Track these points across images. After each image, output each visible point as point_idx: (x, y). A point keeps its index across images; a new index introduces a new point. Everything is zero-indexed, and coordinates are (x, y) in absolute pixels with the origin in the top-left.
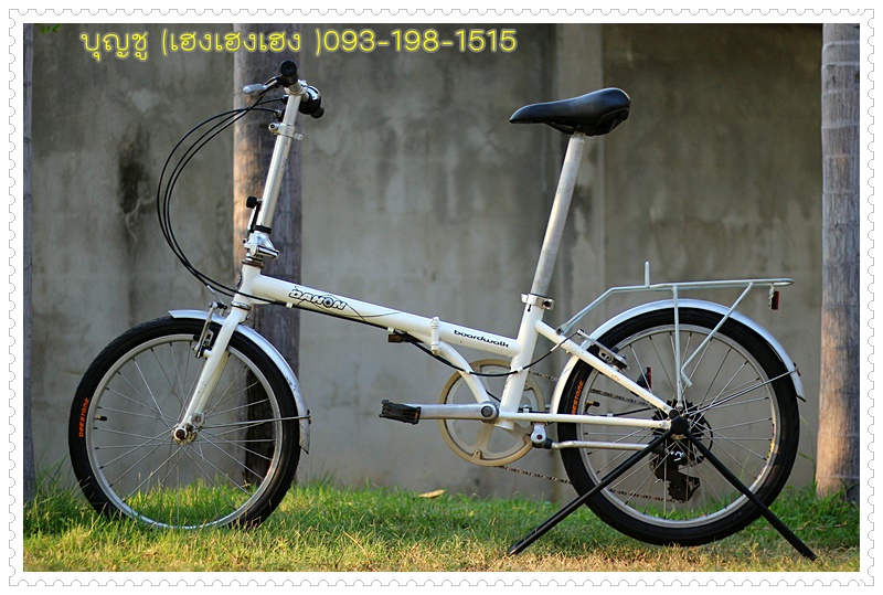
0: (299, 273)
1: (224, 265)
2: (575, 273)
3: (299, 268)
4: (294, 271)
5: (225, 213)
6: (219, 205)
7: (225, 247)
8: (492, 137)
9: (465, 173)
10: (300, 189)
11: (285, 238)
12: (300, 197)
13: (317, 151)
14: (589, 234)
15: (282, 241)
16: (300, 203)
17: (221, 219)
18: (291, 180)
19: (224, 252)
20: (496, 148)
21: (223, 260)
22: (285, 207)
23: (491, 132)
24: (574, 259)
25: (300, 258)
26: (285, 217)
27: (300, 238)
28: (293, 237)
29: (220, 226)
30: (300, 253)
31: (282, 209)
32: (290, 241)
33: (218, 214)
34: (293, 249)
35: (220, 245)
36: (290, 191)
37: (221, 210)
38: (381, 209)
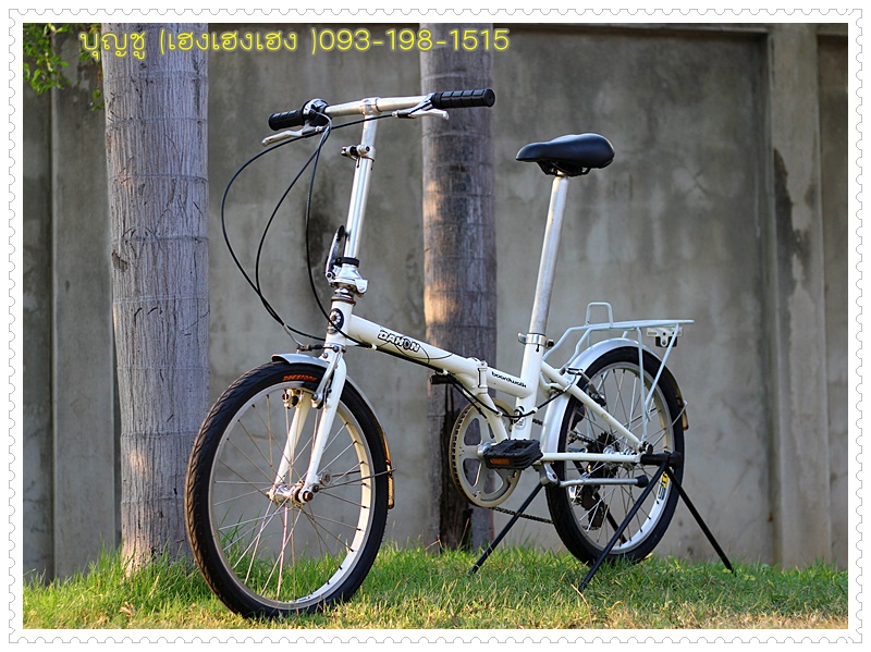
0: (495, 324)
1: (416, 322)
2: (793, 324)
3: (495, 319)
4: (489, 321)
5: (415, 265)
6: (410, 257)
7: (416, 302)
8: (701, 179)
9: (671, 220)
10: (495, 235)
11: (479, 287)
12: (494, 243)
13: (513, 198)
14: (807, 282)
15: (476, 290)
16: (494, 250)
17: (411, 272)
18: (484, 225)
19: (415, 307)
20: (705, 191)
21: (414, 315)
22: (479, 254)
23: (698, 174)
24: (791, 309)
25: (495, 307)
26: (478, 266)
27: (495, 287)
28: (488, 286)
29: (410, 279)
30: (496, 301)
31: (476, 256)
32: (484, 290)
33: (409, 267)
34: (487, 299)
35: (410, 299)
36: (483, 237)
37: (412, 262)
38: (583, 259)
